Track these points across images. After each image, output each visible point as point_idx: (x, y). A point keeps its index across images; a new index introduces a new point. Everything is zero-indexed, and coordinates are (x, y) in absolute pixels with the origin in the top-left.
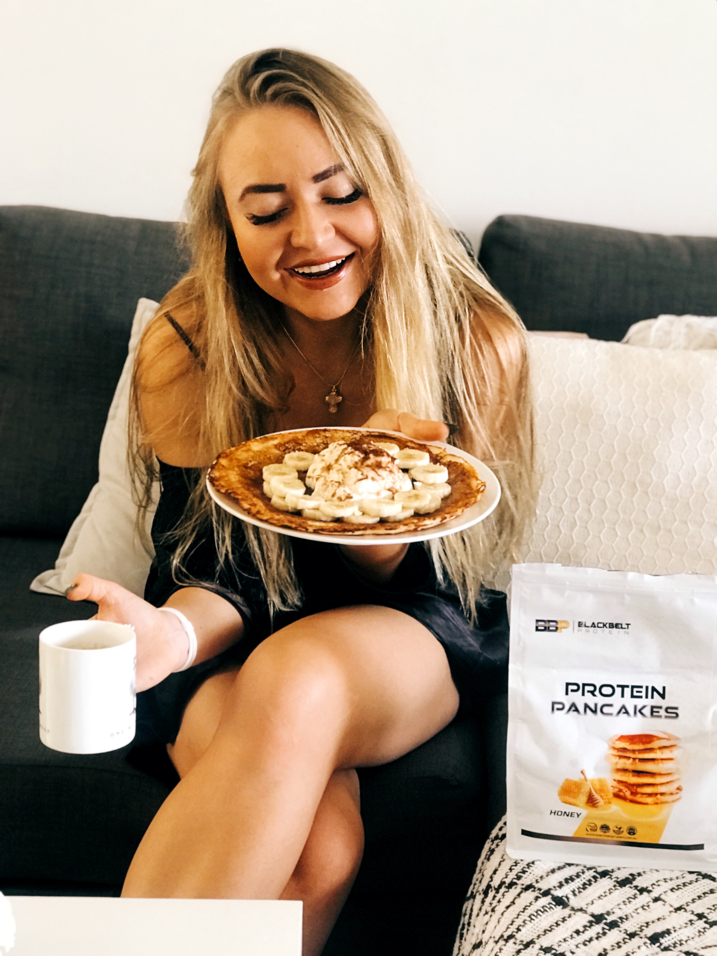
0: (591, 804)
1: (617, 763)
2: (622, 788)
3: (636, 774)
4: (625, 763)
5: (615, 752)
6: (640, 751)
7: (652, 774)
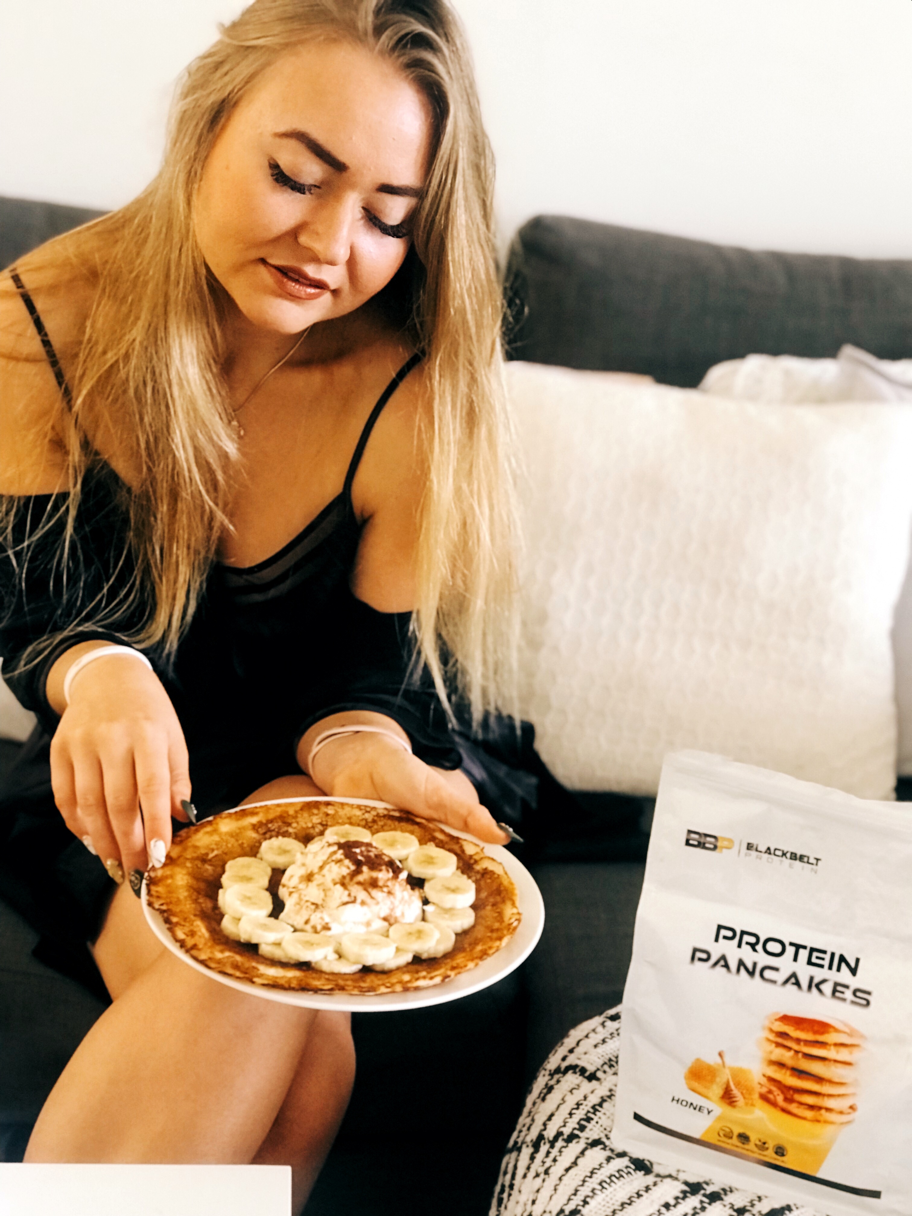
0: (728, 1101)
1: (771, 1052)
2: (774, 1089)
3: (796, 1073)
4: (782, 1055)
5: (772, 1037)
6: (807, 1043)
7: (819, 1079)
